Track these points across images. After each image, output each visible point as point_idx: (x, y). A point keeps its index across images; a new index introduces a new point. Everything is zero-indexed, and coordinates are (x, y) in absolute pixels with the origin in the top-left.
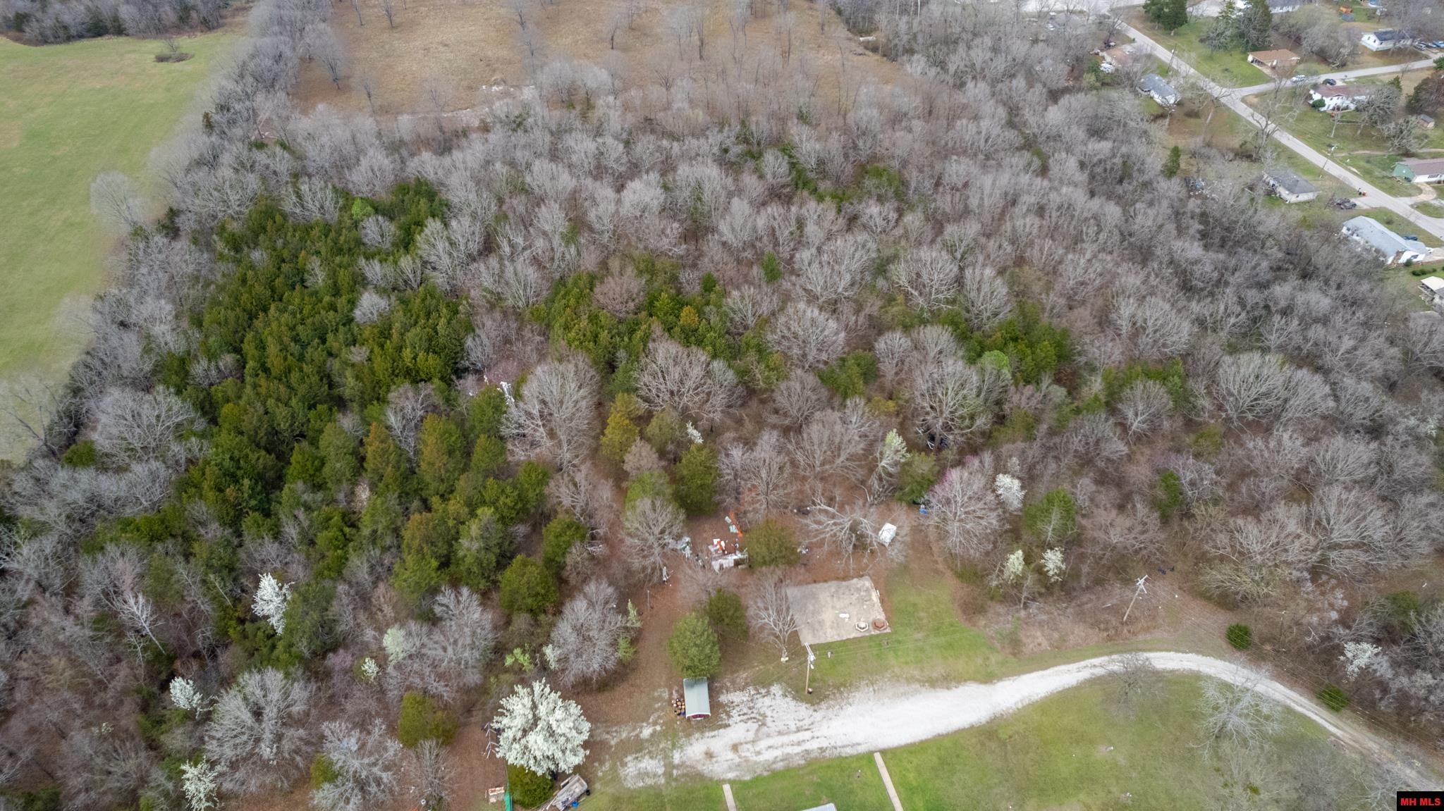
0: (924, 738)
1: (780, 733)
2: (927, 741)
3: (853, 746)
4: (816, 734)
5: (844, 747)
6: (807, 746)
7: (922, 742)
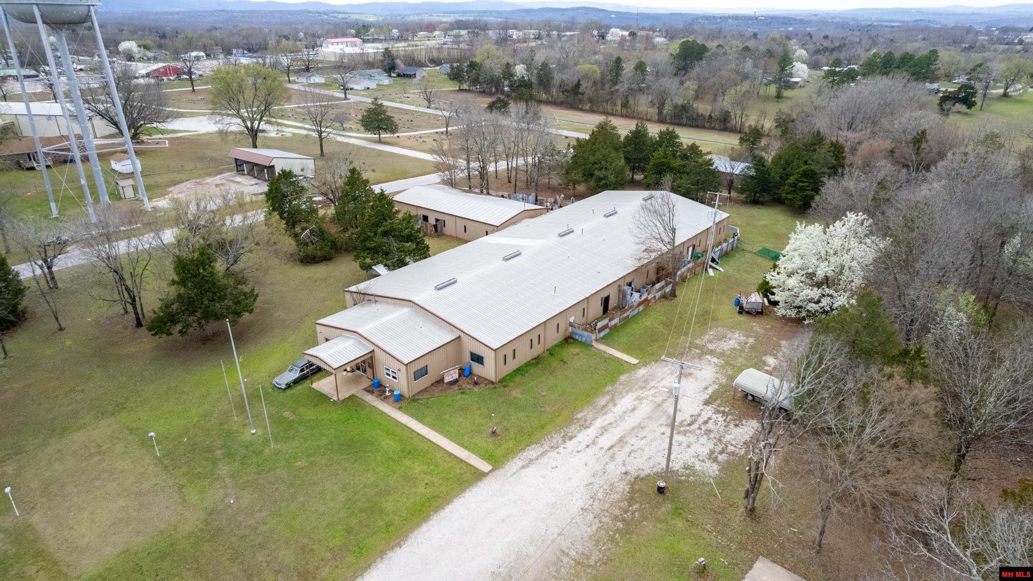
0: (425, 527)
1: (641, 427)
2: (418, 525)
3: (531, 461)
4: (593, 449)
5: (543, 454)
6: (592, 432)
7: (426, 519)
